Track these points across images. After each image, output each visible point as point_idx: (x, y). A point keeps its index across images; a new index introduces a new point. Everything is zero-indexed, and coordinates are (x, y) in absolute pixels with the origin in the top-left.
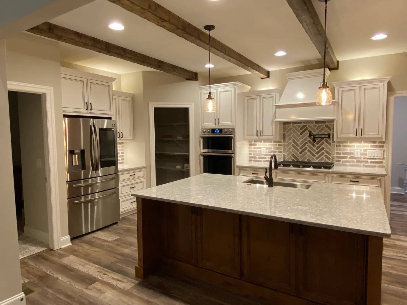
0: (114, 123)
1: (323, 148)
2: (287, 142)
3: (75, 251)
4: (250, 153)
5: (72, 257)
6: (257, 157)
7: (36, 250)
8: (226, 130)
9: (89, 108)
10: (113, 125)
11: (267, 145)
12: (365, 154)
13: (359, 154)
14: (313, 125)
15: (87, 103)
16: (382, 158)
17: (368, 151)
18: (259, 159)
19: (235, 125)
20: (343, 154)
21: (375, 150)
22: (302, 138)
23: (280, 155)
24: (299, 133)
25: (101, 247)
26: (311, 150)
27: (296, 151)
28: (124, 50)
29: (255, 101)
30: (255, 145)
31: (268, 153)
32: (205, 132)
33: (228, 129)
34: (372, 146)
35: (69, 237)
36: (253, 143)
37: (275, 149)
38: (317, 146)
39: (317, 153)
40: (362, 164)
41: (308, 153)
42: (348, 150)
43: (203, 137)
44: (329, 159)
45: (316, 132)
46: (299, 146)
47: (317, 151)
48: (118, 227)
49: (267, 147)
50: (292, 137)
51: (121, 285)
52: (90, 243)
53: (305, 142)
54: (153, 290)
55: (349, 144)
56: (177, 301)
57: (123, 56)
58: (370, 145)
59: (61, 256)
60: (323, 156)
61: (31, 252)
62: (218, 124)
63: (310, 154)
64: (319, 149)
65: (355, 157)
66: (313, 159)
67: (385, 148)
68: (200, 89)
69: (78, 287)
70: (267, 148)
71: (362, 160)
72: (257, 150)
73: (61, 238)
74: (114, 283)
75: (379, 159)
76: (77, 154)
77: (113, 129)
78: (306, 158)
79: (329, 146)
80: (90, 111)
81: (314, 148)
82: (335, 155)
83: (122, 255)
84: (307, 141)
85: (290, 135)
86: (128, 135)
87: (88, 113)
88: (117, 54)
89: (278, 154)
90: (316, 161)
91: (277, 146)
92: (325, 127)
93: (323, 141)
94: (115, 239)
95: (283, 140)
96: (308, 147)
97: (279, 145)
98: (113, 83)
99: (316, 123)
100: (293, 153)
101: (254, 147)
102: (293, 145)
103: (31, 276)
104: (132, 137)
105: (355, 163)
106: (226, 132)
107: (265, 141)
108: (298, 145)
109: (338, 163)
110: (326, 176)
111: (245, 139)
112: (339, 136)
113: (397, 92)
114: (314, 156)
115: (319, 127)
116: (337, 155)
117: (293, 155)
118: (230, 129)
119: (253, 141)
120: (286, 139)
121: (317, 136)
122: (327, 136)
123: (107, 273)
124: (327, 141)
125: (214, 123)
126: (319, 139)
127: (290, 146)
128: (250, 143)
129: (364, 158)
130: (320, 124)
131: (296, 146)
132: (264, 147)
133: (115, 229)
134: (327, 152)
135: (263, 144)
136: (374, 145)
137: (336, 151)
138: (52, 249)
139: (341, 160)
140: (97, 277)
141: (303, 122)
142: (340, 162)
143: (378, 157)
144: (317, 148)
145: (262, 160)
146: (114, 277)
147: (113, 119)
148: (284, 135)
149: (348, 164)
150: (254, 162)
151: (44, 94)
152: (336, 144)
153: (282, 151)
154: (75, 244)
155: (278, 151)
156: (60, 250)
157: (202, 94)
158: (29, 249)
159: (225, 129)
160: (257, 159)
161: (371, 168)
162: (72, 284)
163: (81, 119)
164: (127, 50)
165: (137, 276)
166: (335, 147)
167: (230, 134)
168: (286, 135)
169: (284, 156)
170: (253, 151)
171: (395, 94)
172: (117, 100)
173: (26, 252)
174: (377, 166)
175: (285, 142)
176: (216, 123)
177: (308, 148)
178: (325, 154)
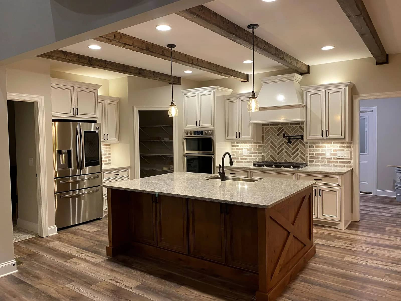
0: (99, 126)
1: (298, 149)
2: (266, 143)
3: (60, 238)
4: (233, 154)
5: (56, 242)
6: (239, 158)
7: (27, 237)
8: (206, 132)
9: (76, 112)
10: (98, 127)
11: (248, 146)
12: (335, 154)
13: (330, 154)
14: (289, 127)
15: (74, 108)
16: (350, 158)
17: (337, 151)
18: (241, 160)
19: (215, 127)
20: (316, 154)
21: (344, 150)
22: (279, 139)
23: (260, 155)
24: (276, 135)
25: (83, 235)
26: (287, 151)
27: (274, 152)
28: (105, 62)
29: (234, 103)
30: (238, 146)
31: (248, 154)
32: (188, 134)
33: (208, 131)
34: (341, 147)
35: (56, 227)
36: (236, 144)
37: (255, 150)
38: (292, 147)
39: (293, 154)
40: (332, 164)
41: (285, 154)
42: (320, 150)
43: (186, 139)
44: (303, 159)
45: (291, 134)
46: (277, 147)
47: (293, 152)
48: (102, 222)
49: (248, 148)
50: (270, 138)
51: (94, 260)
52: (74, 233)
53: (282, 143)
54: (118, 263)
55: (320, 145)
56: (135, 270)
57: (104, 67)
58: (339, 145)
59: (48, 241)
60: (298, 157)
61: (22, 238)
62: (199, 126)
63: (287, 155)
64: (294, 151)
65: (326, 157)
66: (289, 160)
67: (352, 149)
68: (183, 93)
69: (59, 261)
70: (248, 150)
71: (333, 160)
72: (239, 151)
73: (49, 227)
74: (88, 259)
75: (347, 159)
76: (64, 153)
77: (97, 131)
78: (283, 158)
79: (303, 147)
80: (77, 116)
81: (291, 149)
82: (309, 156)
83: (99, 241)
84: (283, 142)
85: (268, 136)
86: (115, 137)
87: (75, 117)
88: (99, 66)
89: (259, 154)
90: (292, 161)
91: (257, 147)
92: (299, 128)
93: (298, 142)
94: (96, 230)
95: (263, 141)
96: (285, 147)
97: (259, 146)
98: (99, 90)
99: (291, 125)
100: (271, 154)
101: (236, 148)
102: (271, 146)
103: (22, 254)
104: (118, 138)
105: (326, 164)
106: (206, 134)
107: (246, 143)
108: (275, 146)
109: (311, 163)
110: (294, 175)
111: (226, 140)
112: (308, 137)
113: (361, 95)
114: (290, 156)
115: (294, 128)
116: (311, 156)
117: (271, 156)
118: (210, 130)
119: (235, 142)
120: (265, 141)
121: (292, 137)
122: (301, 137)
123: (83, 253)
124: (300, 142)
125: (196, 125)
126: (294, 140)
127: (268, 147)
128: (232, 144)
129: (334, 159)
130: (294, 126)
131: (274, 148)
132: (245, 148)
133: (97, 223)
134: (302, 153)
135: (244, 145)
136: (342, 146)
137: (309, 152)
138: (40, 236)
139: (314, 160)
140: (75, 255)
141: (280, 124)
142: (313, 162)
143: (346, 157)
144: (293, 149)
145: (244, 161)
146: (89, 255)
147: (98, 122)
148: (263, 136)
149: (320, 164)
150: (236, 163)
151: (37, 102)
152: (309, 145)
153: (261, 152)
154: (60, 233)
155: (258, 152)
156: (48, 238)
157: (185, 97)
158: (21, 236)
159: (206, 130)
160: (240, 160)
161: (340, 168)
162: (54, 259)
163: (71, 123)
164: (108, 62)
165: (108, 254)
166: (308, 148)
167: (210, 135)
168: (265, 136)
169: (263, 156)
170: (236, 152)
171: (359, 97)
172: (103, 104)
173: (19, 238)
174: (346, 166)
175: (264, 143)
176: (198, 125)
177: (285, 149)
178: (300, 154)
